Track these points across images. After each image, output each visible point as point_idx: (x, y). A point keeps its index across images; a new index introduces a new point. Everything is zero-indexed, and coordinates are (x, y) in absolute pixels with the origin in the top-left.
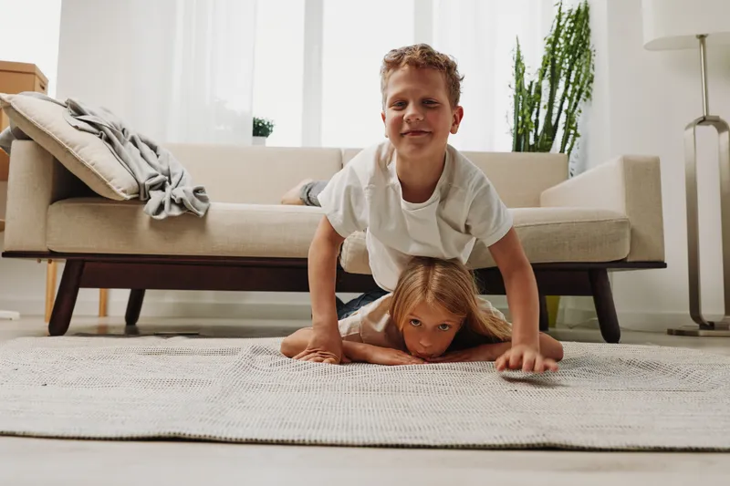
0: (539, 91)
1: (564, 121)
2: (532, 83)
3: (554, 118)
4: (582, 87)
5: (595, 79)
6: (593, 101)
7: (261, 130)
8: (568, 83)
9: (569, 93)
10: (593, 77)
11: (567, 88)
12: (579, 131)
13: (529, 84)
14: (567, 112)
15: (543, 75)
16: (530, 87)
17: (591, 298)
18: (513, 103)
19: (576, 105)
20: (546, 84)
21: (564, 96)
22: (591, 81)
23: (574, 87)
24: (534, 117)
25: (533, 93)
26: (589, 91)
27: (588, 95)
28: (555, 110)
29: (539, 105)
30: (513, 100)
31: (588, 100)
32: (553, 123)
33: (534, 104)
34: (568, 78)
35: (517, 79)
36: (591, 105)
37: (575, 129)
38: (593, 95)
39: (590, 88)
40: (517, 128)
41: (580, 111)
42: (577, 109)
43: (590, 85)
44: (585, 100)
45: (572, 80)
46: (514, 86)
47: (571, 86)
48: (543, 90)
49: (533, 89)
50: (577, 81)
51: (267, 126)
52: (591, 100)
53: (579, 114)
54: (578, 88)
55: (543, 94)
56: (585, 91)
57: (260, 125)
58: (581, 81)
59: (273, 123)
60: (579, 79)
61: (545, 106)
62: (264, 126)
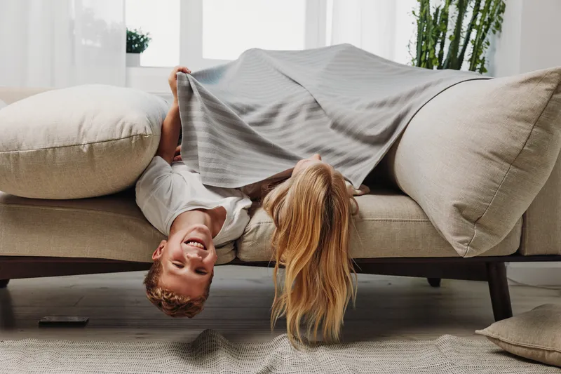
0: (445, 20)
1: (472, 52)
2: (437, 10)
3: (460, 48)
4: (492, 15)
5: (506, 9)
7: (135, 44)
8: (477, 10)
9: (478, 23)
10: (504, 6)
11: (475, 17)
12: (485, 66)
13: (434, 11)
14: (474, 42)
15: (451, 1)
16: (436, 15)
18: (416, 32)
19: (484, 37)
20: (453, 11)
21: (472, 26)
22: (502, 10)
23: (483, 16)
24: (438, 47)
25: (438, 23)
26: (500, 22)
27: (498, 26)
28: (462, 41)
29: (444, 36)
30: (415, 27)
31: (497, 32)
32: (459, 54)
33: (439, 34)
34: (478, 5)
35: (422, 6)
36: (499, 36)
37: (483, 61)
38: (504, 25)
39: (501, 19)
41: (488, 44)
42: (485, 40)
43: (501, 15)
44: (494, 32)
45: (482, 8)
46: (418, 13)
47: (480, 15)
48: (450, 18)
49: (439, 18)
50: (487, 9)
51: (142, 40)
52: (501, 31)
53: (487, 46)
54: (487, 17)
55: (449, 23)
56: (495, 21)
57: (134, 38)
58: (491, 8)
59: (148, 36)
60: (489, 6)
61: (451, 36)
62: (138, 39)
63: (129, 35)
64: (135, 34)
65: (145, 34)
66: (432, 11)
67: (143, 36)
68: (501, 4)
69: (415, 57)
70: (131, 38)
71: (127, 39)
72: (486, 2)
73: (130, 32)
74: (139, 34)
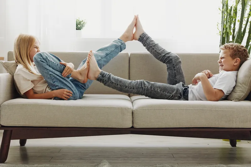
0: (236, 13)
1: (249, 28)
2: (231, 7)
3: (243, 26)
15: (239, 2)
20: (240, 7)
21: (249, 15)
24: (232, 26)
28: (244, 23)
29: (235, 20)
33: (232, 20)
40: (223, 34)
49: (232, 11)
51: (82, 23)
61: (238, 20)
62: (80, 23)
63: (77, 22)
65: (84, 20)
66: (229, 8)
67: (82, 21)
69: (221, 31)
74: (81, 20)
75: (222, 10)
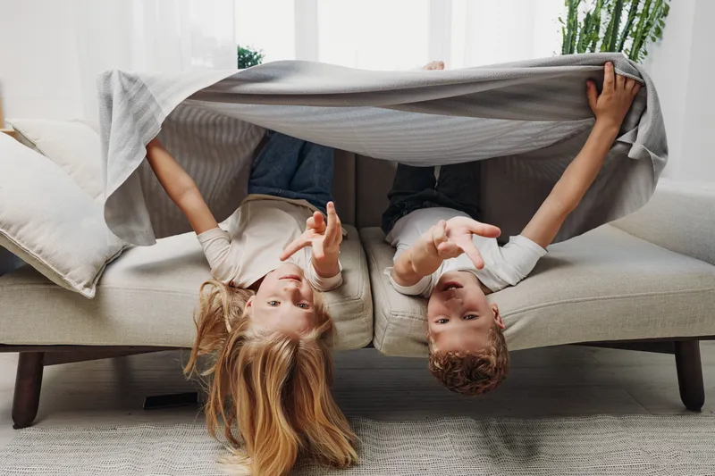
0: (596, 27)
2: (588, 14)
4: (651, 19)
5: (670, 12)
6: (664, 40)
8: (633, 13)
9: (635, 29)
10: (667, 8)
11: (630, 24)
13: (585, 16)
15: (603, 4)
16: (587, 21)
17: (672, 357)
19: (641, 45)
20: (605, 16)
21: (626, 34)
22: (664, 14)
23: (642, 21)
26: (661, 27)
27: (659, 32)
31: (657, 39)
34: (634, 8)
35: (571, 12)
36: (659, 45)
38: (665, 32)
39: (662, 24)
41: (645, 53)
42: (642, 49)
43: (663, 19)
44: (654, 40)
45: (640, 11)
46: (565, 18)
47: (637, 20)
48: (601, 25)
50: (646, 13)
51: (255, 57)
52: (661, 38)
53: (644, 56)
54: (645, 22)
55: (601, 30)
56: (655, 26)
57: (247, 56)
58: (650, 11)
59: (262, 53)
60: (648, 9)
62: (251, 57)
63: (241, 52)
64: (247, 51)
65: (258, 51)
67: (255, 53)
68: (663, 5)
70: (244, 56)
71: (239, 58)
72: (645, 5)
73: (243, 49)
74: (252, 51)
75: (566, 22)
